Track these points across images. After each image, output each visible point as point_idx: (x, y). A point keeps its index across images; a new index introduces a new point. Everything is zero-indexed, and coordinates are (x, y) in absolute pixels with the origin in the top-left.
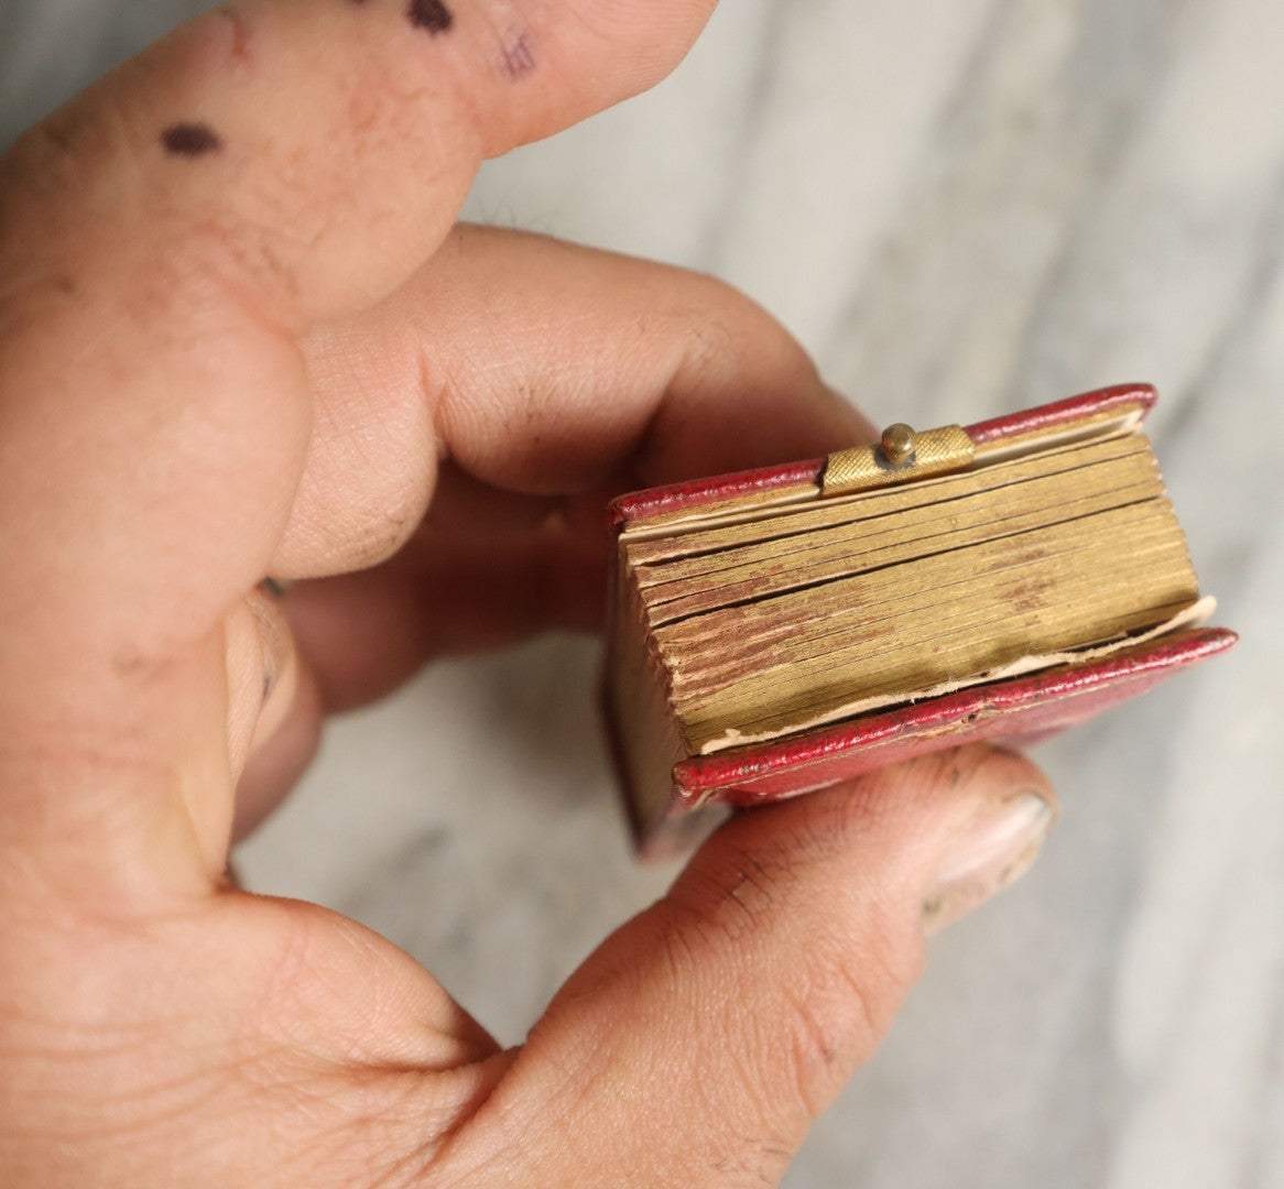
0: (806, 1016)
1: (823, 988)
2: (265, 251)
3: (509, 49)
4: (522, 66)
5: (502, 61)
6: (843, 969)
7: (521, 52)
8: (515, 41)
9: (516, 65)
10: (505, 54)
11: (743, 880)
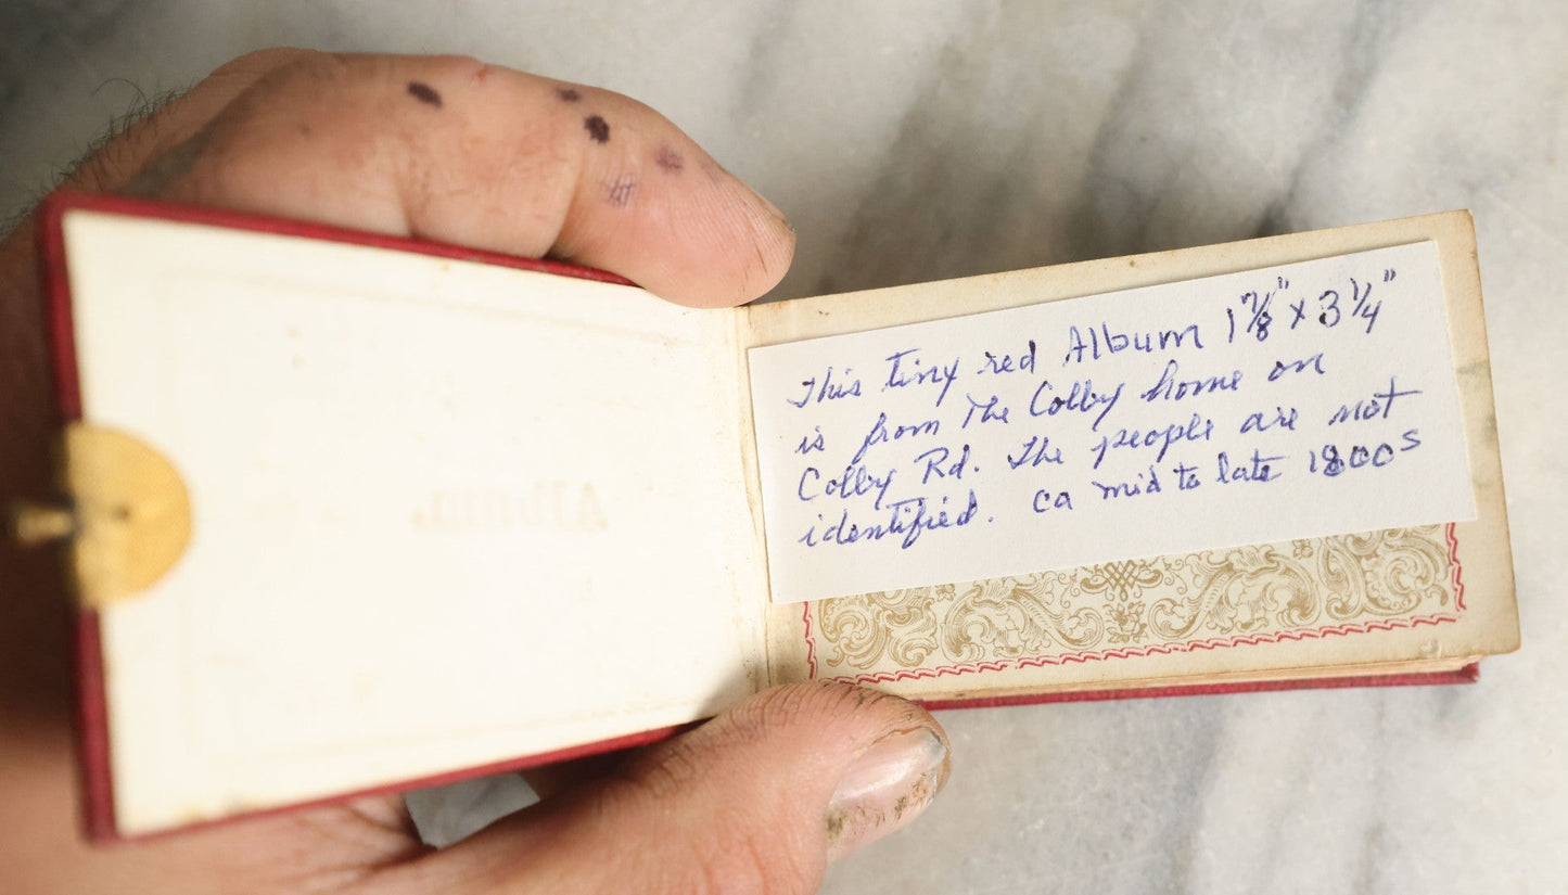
0: (709, 873)
1: (727, 851)
2: (427, 174)
3: (622, 182)
4: (619, 199)
5: (613, 185)
6: (750, 842)
7: (625, 191)
8: (628, 183)
9: (616, 195)
10: (617, 183)
11: (672, 756)
